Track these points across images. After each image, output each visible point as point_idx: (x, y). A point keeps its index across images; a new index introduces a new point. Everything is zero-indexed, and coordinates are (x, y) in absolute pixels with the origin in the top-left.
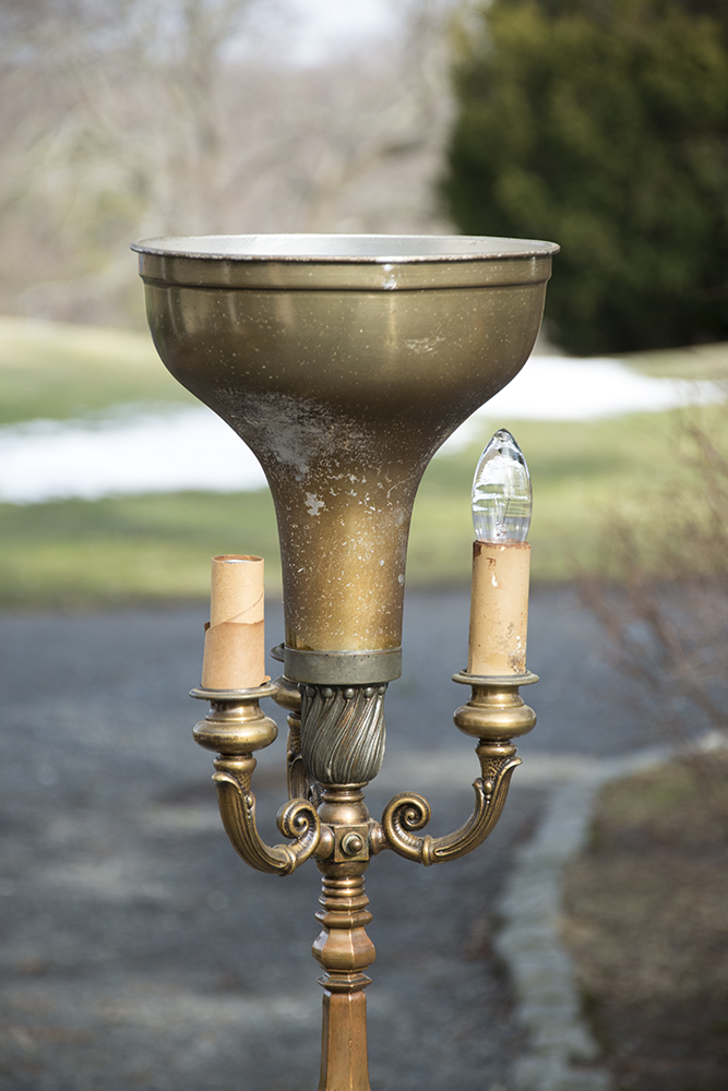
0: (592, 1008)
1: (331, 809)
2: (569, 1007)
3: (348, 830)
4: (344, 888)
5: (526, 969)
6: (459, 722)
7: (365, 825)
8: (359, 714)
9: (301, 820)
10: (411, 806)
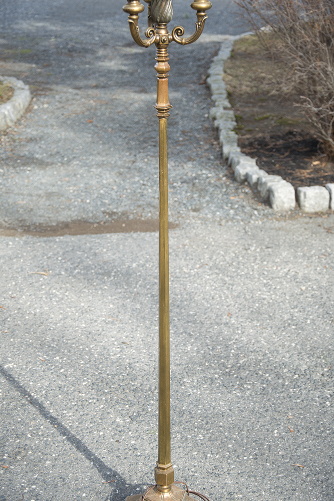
0: (230, 95)
1: (159, 30)
2: (225, 96)
3: (163, 36)
4: (162, 51)
5: (214, 87)
6: (192, 6)
7: (167, 34)
8: (166, 4)
9: (151, 33)
10: (179, 29)
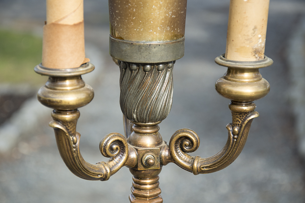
1: (138, 136)
3: (147, 151)
4: (145, 184)
6: (218, 88)
7: (157, 148)
8: (154, 82)
9: (115, 147)
10: (187, 138)
